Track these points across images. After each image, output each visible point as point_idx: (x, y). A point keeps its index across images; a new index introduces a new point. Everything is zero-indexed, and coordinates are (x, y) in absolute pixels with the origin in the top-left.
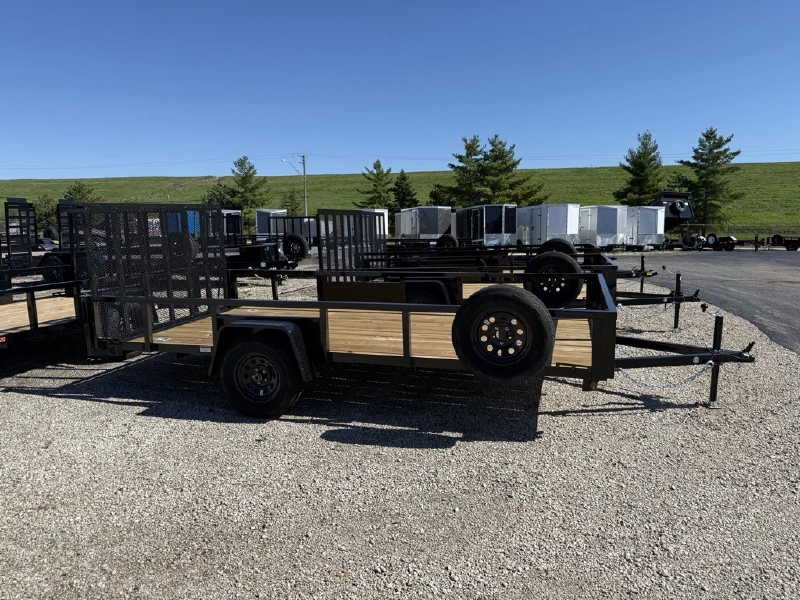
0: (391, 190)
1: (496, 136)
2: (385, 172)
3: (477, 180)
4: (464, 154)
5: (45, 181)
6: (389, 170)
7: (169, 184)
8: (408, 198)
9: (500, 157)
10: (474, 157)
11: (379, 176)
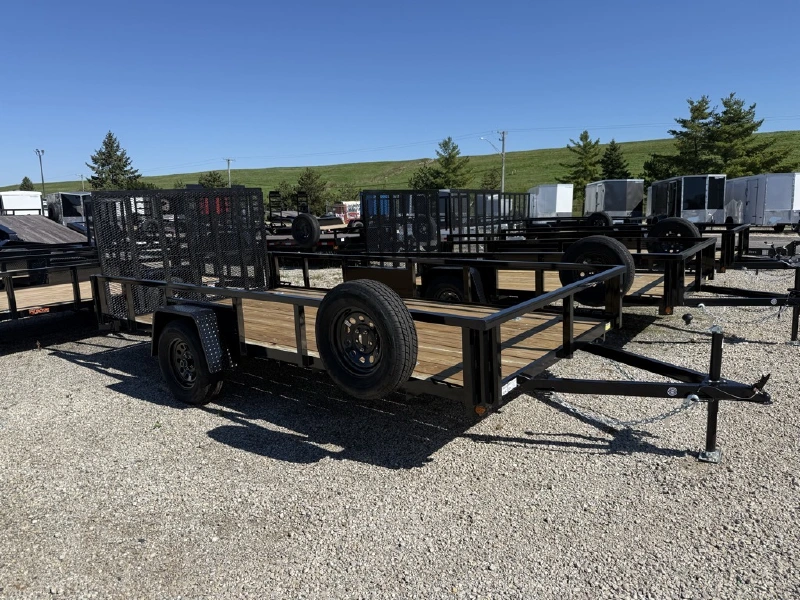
0: (598, 162)
1: (732, 95)
2: (593, 143)
3: (704, 147)
4: (689, 119)
5: (292, 168)
6: (597, 142)
7: (389, 169)
8: (618, 170)
9: (736, 121)
10: (701, 121)
11: (586, 148)
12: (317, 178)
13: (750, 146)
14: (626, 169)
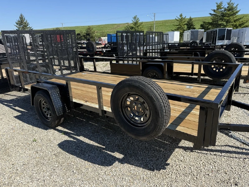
0: (185, 24)
1: (230, 1)
3: (220, 19)
4: (216, 9)
6: (185, 17)
8: (192, 27)
9: (231, 10)
10: (220, 10)
11: (181, 20)
12: (92, 29)
13: (235, 19)
14: (194, 27)
